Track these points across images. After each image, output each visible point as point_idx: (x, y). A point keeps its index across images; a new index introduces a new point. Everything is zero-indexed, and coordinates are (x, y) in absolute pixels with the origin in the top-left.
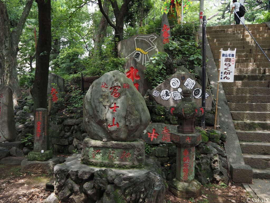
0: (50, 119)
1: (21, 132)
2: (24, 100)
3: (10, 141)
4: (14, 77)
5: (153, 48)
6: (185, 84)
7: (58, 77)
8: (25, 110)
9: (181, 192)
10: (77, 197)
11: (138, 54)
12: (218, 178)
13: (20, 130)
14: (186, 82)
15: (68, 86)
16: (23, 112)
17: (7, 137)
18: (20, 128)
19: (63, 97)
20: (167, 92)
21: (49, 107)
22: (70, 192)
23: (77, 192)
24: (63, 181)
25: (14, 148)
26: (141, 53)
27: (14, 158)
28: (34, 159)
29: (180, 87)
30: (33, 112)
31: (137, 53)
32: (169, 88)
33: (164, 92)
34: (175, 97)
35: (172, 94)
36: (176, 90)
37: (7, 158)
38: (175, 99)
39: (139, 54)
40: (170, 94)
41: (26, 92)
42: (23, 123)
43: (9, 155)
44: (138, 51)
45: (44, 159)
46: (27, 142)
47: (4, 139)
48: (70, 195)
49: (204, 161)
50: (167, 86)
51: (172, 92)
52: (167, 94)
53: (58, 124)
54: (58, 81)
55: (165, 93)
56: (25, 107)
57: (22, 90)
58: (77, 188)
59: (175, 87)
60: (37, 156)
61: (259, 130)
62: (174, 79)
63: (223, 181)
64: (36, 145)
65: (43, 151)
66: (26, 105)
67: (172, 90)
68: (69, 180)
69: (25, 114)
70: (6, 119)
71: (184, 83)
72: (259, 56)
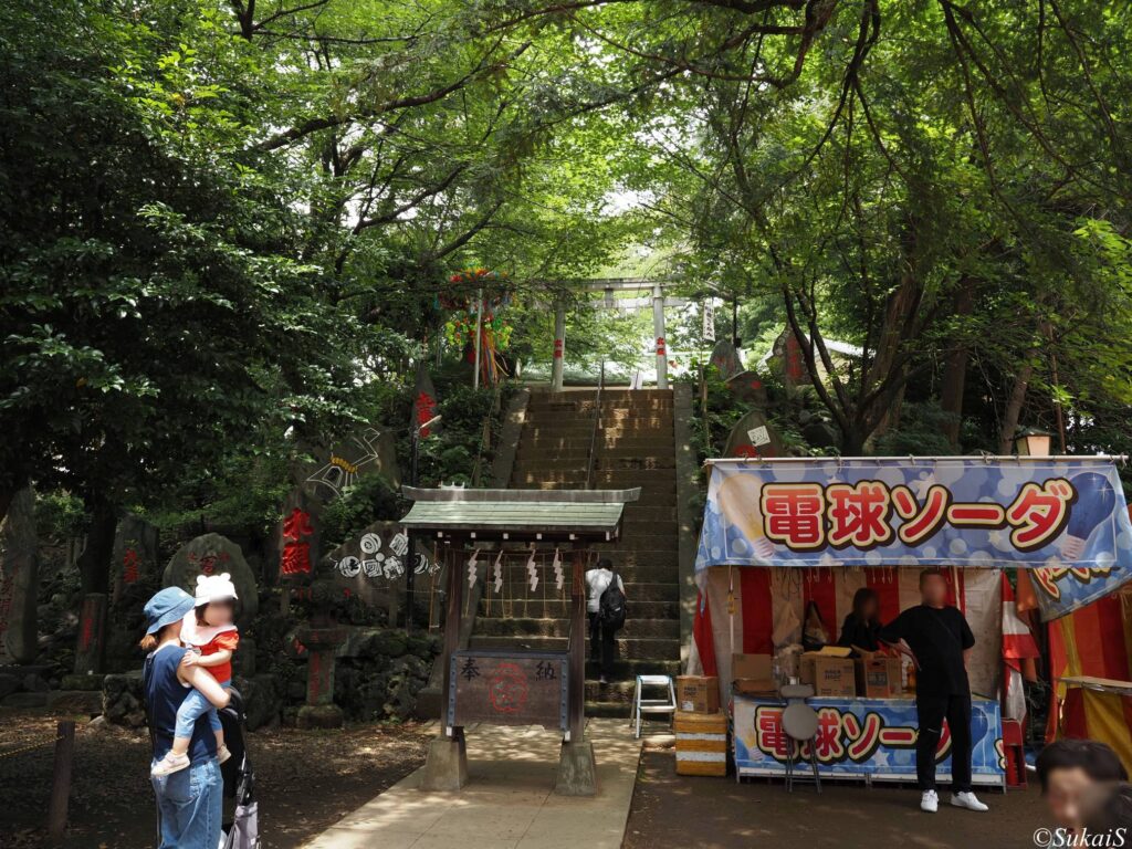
0: (114, 620)
1: (45, 650)
2: (54, 578)
3: (23, 662)
4: (24, 510)
5: (370, 457)
6: (391, 546)
7: (144, 524)
8: (55, 604)
9: (302, 719)
10: (134, 716)
11: (335, 472)
12: (388, 708)
13: (43, 647)
14: (393, 542)
15: (170, 543)
16: (50, 609)
17: (19, 654)
18: (43, 643)
19: (150, 571)
20: (353, 561)
21: (114, 595)
22: (124, 710)
23: (135, 708)
24: (116, 694)
25: (33, 676)
26: (343, 469)
27: (30, 694)
28: (74, 687)
29: (380, 551)
30: (77, 606)
31: (333, 469)
32: (358, 552)
33: (346, 561)
34: (369, 571)
35: (362, 565)
36: (371, 556)
37: (17, 694)
38: (370, 575)
39: (338, 470)
40: (359, 566)
41: (55, 555)
42: (51, 632)
43: (21, 689)
44: (335, 465)
45: (92, 686)
46: (58, 667)
47: (13, 659)
48: (126, 714)
49: (376, 683)
50: (354, 549)
51: (364, 562)
52: (353, 566)
53: (130, 629)
54: (143, 534)
55: (349, 562)
56: (55, 596)
57: (42, 547)
58: (135, 702)
59: (370, 552)
60: (79, 681)
61: (520, 635)
62: (368, 535)
63: (397, 715)
64: (80, 662)
65: (90, 673)
66: (60, 592)
67: (363, 557)
68: (127, 694)
69: (57, 612)
70: (20, 617)
71: (388, 544)
72: (609, 477)
